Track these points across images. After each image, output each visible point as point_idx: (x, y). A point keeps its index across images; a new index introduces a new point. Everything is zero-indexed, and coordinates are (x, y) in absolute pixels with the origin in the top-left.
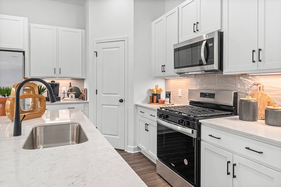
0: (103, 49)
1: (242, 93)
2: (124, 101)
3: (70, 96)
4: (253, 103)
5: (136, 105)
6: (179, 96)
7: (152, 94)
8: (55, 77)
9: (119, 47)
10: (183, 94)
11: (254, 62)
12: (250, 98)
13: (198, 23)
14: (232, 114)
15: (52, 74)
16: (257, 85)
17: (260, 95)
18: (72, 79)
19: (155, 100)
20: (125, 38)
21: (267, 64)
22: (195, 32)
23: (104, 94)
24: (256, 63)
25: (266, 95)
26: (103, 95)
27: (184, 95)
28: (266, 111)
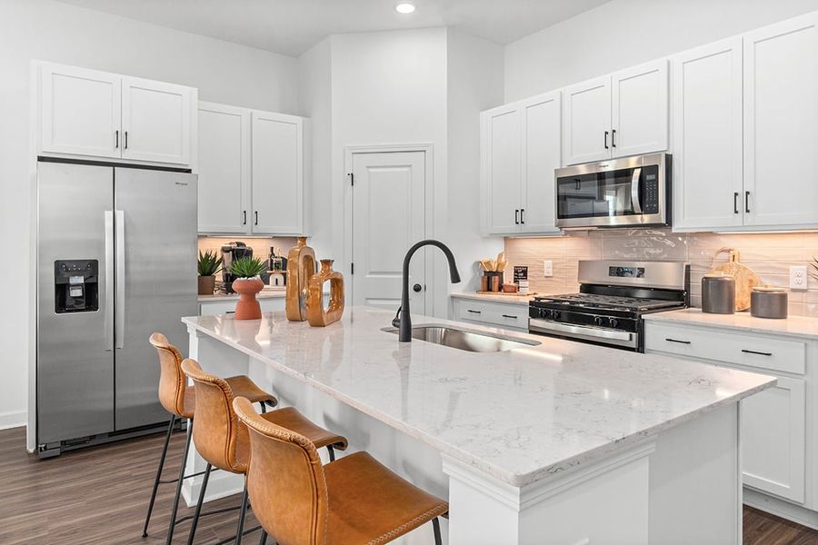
0: (368, 167)
1: (698, 266)
2: (423, 288)
3: (272, 280)
4: (729, 282)
5: (453, 297)
6: (546, 275)
7: (485, 272)
8: (244, 234)
9: (410, 166)
10: (555, 270)
11: (736, 212)
12: (721, 275)
13: (614, 131)
14: (682, 305)
15: (238, 227)
16: (729, 251)
17: (735, 269)
18: (274, 237)
19: (495, 286)
20: (428, 145)
21: (759, 216)
22: (607, 147)
23: (371, 273)
24: (740, 214)
25: (745, 268)
26: (368, 276)
27: (560, 273)
28: (754, 296)
